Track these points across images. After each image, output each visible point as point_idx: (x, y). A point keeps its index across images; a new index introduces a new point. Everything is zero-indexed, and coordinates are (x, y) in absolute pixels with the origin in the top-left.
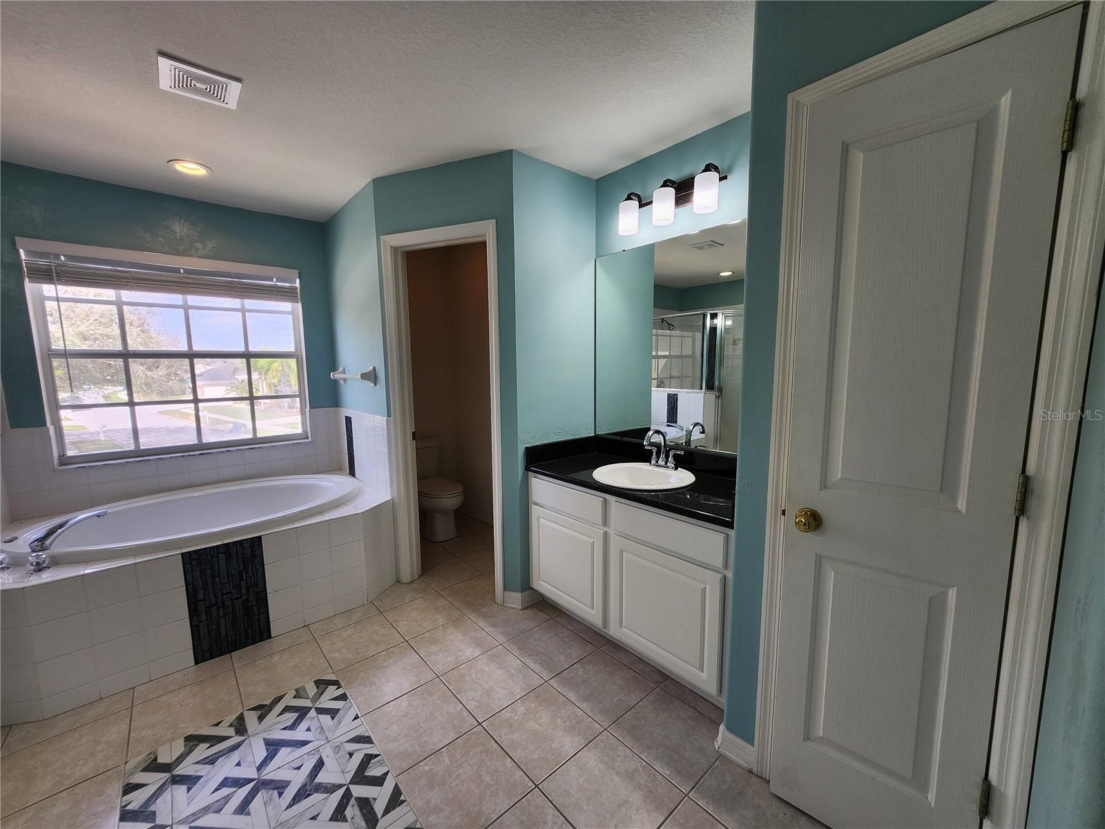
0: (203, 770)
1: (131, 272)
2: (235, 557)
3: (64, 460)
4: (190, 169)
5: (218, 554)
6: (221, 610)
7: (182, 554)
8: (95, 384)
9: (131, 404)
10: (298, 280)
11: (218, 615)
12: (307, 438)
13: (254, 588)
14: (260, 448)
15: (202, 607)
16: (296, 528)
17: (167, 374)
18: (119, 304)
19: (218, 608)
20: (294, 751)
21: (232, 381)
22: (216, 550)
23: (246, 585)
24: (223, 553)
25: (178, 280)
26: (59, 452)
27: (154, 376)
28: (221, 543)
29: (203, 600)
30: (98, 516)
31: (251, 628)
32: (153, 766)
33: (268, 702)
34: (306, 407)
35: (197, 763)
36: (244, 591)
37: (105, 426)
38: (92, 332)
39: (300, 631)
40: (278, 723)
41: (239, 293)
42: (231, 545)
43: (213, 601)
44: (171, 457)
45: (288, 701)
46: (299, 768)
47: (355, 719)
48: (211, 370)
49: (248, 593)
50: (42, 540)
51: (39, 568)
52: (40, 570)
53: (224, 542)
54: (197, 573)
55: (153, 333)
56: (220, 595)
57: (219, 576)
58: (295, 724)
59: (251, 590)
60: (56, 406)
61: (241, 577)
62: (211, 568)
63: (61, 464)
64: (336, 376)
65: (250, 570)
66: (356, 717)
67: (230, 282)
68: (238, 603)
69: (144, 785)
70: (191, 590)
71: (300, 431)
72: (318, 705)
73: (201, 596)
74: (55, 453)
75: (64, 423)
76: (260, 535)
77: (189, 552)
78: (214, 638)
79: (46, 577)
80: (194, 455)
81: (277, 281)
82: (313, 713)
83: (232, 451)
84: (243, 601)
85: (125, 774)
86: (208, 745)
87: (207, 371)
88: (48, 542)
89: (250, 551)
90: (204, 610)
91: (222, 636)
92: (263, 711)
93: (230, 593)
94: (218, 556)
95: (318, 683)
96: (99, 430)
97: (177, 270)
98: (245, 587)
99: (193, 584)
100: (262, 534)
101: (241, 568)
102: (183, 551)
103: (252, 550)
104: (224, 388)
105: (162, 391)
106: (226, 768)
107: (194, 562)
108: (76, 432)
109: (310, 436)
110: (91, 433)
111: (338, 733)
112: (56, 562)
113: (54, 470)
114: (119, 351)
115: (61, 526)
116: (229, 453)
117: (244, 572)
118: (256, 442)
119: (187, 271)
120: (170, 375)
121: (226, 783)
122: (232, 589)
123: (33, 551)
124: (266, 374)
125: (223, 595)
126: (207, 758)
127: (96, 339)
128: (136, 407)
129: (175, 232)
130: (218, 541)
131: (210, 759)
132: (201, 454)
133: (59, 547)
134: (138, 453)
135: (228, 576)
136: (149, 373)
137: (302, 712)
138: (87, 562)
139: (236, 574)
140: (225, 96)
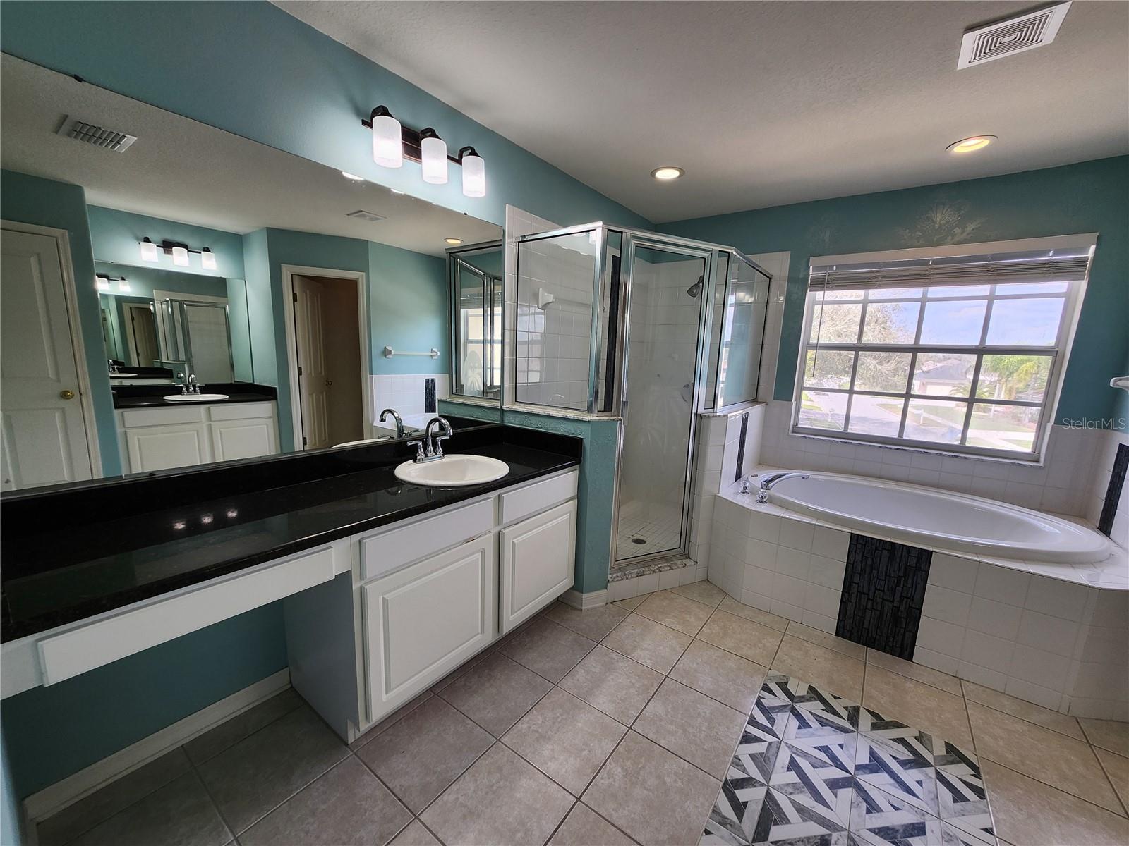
0: (814, 724)
1: (883, 271)
2: (898, 560)
3: (796, 430)
4: (971, 146)
5: (883, 549)
6: (870, 603)
7: (852, 534)
8: (836, 374)
9: (851, 392)
10: (1093, 248)
11: (866, 606)
12: (1037, 461)
13: (909, 600)
14: (965, 458)
15: (855, 589)
16: (980, 562)
17: (895, 369)
18: (865, 303)
19: (868, 599)
20: (897, 788)
21: (963, 382)
22: (881, 544)
23: (902, 593)
24: (888, 550)
25: (924, 272)
26: (794, 423)
27: (883, 371)
28: (889, 540)
29: (858, 584)
30: (803, 478)
31: (894, 637)
32: (783, 686)
33: (887, 719)
34: (1049, 421)
35: (812, 713)
36: (897, 598)
37: (833, 410)
38: (845, 330)
39: (947, 677)
40: (889, 746)
41: (992, 278)
42: (897, 547)
43: (865, 590)
44: (870, 445)
45: (909, 734)
46: (896, 808)
47: (986, 830)
48: (941, 367)
49: (901, 601)
50: (768, 482)
51: (762, 501)
52: (761, 502)
53: (892, 541)
54: (859, 558)
55: (893, 330)
56: (873, 588)
57: (878, 570)
58: (907, 764)
59: (904, 602)
60: (802, 388)
61: (899, 582)
62: (873, 560)
63: (793, 432)
64: (1119, 383)
65: (910, 580)
66: (989, 831)
67: (983, 266)
68: (888, 606)
69: (776, 696)
70: (850, 569)
71: (1028, 450)
72: (940, 768)
73: (856, 579)
74: (792, 423)
75: (804, 402)
76: (931, 549)
77: (858, 535)
78: (857, 624)
79: (764, 508)
80: (890, 448)
81: (1054, 255)
82: (931, 771)
83: (930, 453)
84: (893, 606)
85: (767, 676)
86: (824, 708)
87: (937, 369)
88: (770, 485)
89: (915, 561)
90: (856, 593)
91: (865, 626)
92: (879, 724)
93: (883, 591)
94: (881, 551)
95: (950, 748)
96: (829, 413)
97: (925, 262)
98: (899, 595)
99: (853, 564)
100: (934, 550)
101: (901, 574)
102: (853, 532)
103: (918, 562)
104: (950, 388)
105: (886, 385)
106: (832, 739)
107: (859, 546)
108: (814, 412)
109: (1042, 459)
110: (823, 415)
111: (955, 821)
112: (771, 500)
113: (788, 435)
114: (854, 344)
115: (780, 476)
116: (927, 455)
117: (903, 579)
118: (962, 451)
119: (936, 262)
120: (897, 371)
121: (825, 749)
122: (886, 589)
123: (762, 488)
124: (1008, 376)
125: (876, 589)
126: (821, 717)
127: (846, 336)
128: (855, 396)
129: (934, 222)
130: (887, 536)
131: (822, 719)
132: (898, 449)
133: (776, 491)
134: (846, 436)
135: (886, 575)
136: (879, 367)
137: (918, 762)
138: (787, 509)
139: (894, 577)
140: (1040, 32)
